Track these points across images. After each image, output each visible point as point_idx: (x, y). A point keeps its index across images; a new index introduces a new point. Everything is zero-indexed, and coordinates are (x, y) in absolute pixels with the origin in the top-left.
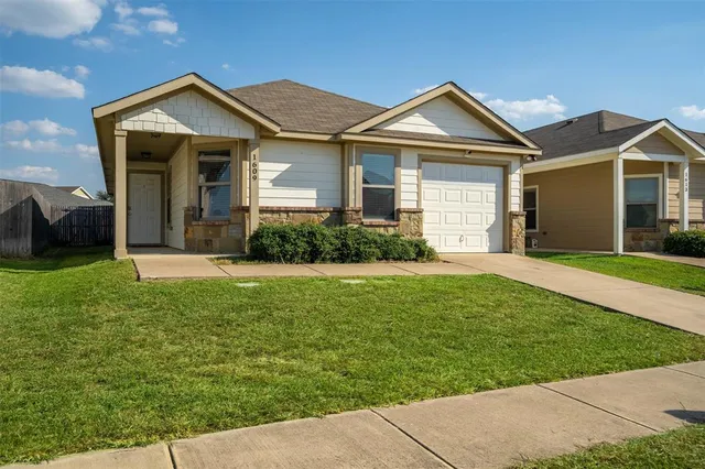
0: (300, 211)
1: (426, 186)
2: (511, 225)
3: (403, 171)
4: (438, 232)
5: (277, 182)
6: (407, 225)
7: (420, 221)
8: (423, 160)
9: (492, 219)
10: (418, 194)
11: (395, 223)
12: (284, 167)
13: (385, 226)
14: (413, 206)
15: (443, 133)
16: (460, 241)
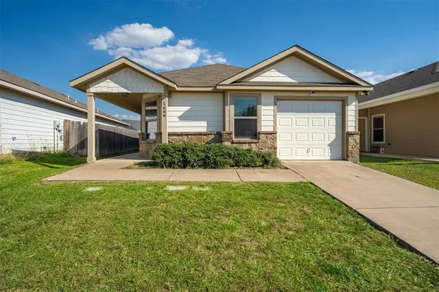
0: (195, 134)
1: (280, 116)
2: (347, 141)
3: (263, 108)
4: (290, 146)
5: (182, 118)
6: (265, 142)
7: (275, 139)
8: (278, 100)
9: (333, 137)
10: (275, 121)
11: (256, 141)
12: (186, 108)
13: (249, 143)
14: (271, 129)
15: (293, 81)
16: (308, 152)
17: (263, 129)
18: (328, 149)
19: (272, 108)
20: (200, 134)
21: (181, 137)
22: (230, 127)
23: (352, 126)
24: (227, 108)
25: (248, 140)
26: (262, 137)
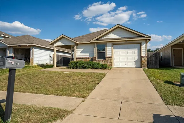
17: (108, 56)
18: (134, 63)
19: (111, 48)
20: (87, 58)
21: (80, 59)
22: (96, 55)
23: (144, 54)
24: (95, 48)
25: (102, 60)
26: (107, 59)
